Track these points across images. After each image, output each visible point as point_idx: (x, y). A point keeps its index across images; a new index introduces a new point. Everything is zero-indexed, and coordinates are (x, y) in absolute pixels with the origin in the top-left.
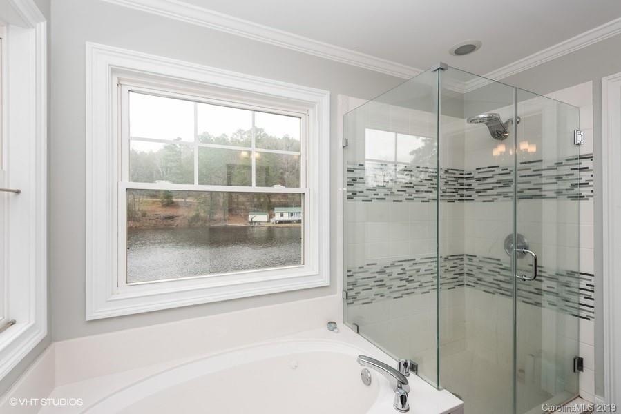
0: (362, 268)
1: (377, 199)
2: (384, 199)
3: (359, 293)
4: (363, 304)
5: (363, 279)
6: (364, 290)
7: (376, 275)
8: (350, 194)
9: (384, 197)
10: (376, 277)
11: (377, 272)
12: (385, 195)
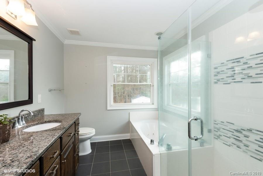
0: (223, 122)
1: (234, 82)
2: (241, 82)
3: (221, 136)
4: (223, 143)
5: (223, 129)
6: (224, 135)
7: (234, 131)
8: (216, 80)
9: (241, 80)
10: (233, 132)
11: (234, 130)
12: (242, 79)
